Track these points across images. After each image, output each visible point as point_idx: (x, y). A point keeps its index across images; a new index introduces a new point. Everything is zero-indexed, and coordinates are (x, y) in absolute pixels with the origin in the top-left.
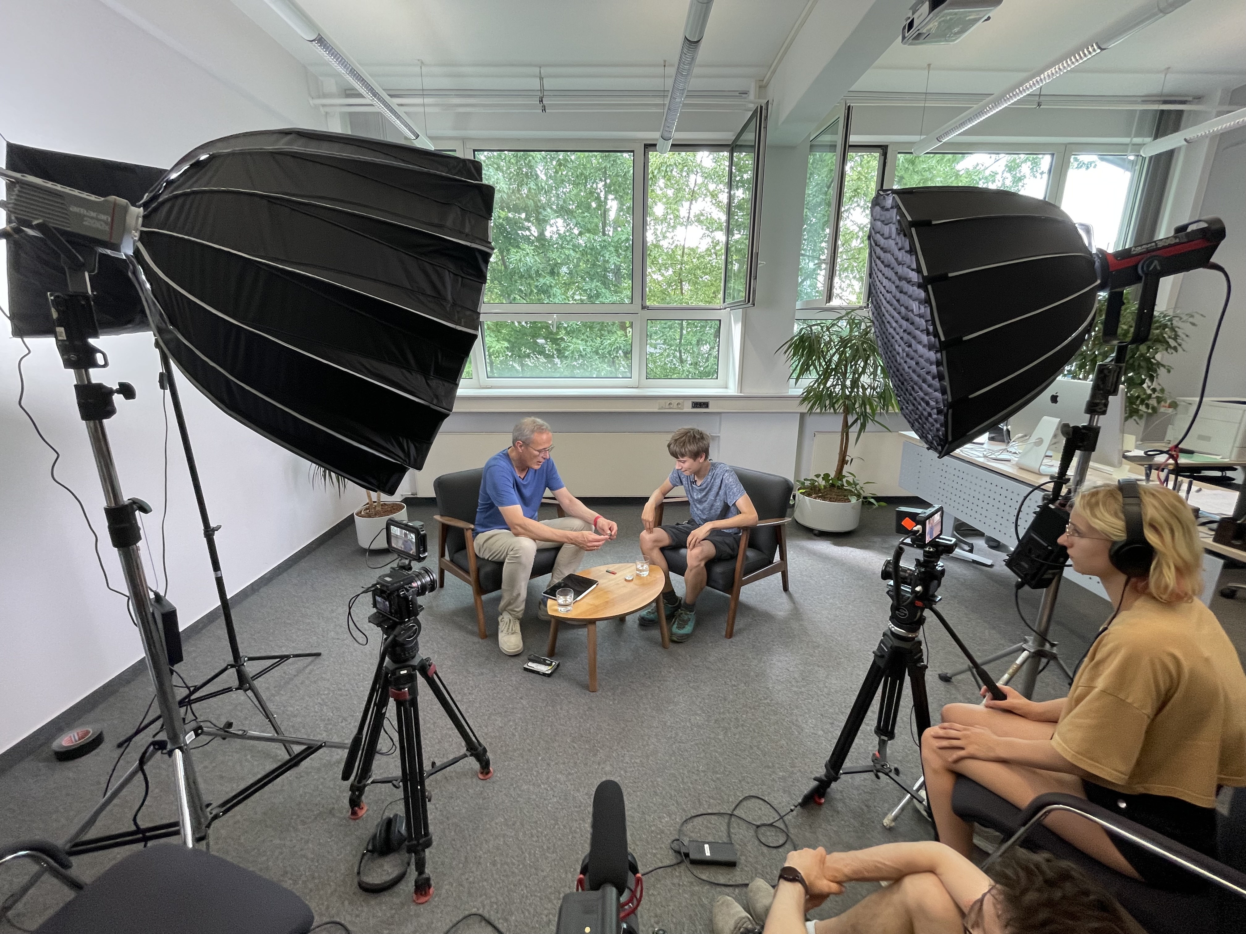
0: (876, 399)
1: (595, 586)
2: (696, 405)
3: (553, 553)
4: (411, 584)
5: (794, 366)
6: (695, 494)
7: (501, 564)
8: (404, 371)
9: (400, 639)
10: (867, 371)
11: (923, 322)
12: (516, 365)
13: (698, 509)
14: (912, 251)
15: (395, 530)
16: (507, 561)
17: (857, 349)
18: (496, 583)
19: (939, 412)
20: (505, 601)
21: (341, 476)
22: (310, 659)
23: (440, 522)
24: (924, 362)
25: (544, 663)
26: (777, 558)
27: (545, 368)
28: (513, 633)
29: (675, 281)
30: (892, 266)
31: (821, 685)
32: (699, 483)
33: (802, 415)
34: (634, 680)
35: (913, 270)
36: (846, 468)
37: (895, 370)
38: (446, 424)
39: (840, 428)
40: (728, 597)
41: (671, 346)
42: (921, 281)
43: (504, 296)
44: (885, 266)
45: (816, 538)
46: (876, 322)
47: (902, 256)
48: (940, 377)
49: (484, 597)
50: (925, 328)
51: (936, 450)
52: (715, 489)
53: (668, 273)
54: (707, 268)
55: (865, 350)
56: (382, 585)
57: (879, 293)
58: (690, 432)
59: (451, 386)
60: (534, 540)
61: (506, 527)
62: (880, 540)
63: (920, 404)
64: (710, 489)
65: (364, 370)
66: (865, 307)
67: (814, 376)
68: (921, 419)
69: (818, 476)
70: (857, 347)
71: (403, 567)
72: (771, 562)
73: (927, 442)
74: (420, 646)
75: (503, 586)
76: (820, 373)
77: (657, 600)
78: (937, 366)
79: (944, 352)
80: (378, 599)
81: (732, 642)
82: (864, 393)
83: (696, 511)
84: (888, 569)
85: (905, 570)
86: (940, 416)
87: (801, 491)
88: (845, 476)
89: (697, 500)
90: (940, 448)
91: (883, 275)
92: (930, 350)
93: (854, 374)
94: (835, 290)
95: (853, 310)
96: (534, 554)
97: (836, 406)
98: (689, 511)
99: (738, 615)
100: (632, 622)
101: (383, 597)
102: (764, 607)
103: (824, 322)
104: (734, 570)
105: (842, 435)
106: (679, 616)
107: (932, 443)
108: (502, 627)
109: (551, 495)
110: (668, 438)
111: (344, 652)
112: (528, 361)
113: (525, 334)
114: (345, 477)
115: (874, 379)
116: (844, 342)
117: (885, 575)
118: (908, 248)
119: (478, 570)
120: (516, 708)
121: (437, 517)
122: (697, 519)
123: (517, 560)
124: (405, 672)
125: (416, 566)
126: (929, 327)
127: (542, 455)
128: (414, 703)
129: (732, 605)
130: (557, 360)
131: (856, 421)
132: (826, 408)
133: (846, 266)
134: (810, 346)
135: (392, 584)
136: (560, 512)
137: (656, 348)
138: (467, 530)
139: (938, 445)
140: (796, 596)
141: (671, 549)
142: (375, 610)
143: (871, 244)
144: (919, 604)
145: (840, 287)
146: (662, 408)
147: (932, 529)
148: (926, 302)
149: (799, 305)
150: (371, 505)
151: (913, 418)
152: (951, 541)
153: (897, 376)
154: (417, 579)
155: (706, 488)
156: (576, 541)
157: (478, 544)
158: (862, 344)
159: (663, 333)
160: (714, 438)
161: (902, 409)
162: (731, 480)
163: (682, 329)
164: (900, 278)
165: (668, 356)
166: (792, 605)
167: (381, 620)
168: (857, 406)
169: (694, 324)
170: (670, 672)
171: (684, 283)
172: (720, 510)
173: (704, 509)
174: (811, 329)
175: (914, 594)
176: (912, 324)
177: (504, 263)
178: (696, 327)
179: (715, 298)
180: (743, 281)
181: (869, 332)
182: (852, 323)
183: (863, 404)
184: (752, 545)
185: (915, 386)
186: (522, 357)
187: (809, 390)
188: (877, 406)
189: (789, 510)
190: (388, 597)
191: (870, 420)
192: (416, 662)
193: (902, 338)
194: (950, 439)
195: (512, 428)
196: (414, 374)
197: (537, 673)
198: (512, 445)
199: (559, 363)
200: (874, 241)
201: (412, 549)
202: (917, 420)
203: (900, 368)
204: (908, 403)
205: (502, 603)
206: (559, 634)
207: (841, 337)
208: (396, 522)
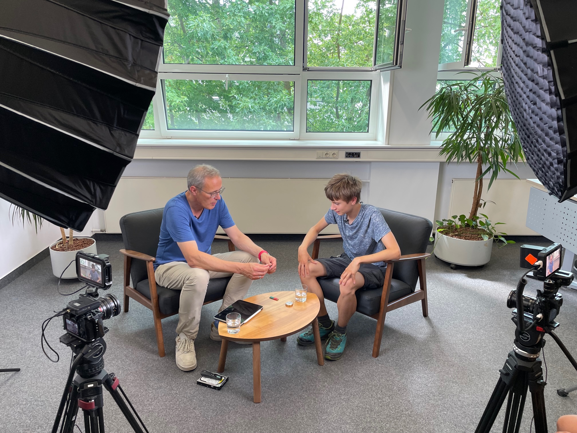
0: (507, 150)
1: (260, 310)
2: (350, 155)
3: (224, 281)
4: (97, 308)
5: (436, 120)
6: (347, 231)
7: (178, 291)
8: (91, 122)
9: (87, 357)
10: (500, 125)
11: (546, 82)
12: (194, 119)
13: (349, 245)
14: (537, 20)
15: (84, 262)
16: (183, 289)
17: (491, 106)
18: (175, 309)
19: (560, 162)
20: (182, 324)
21: (38, 215)
22: (10, 374)
23: (125, 255)
24: (547, 118)
25: (214, 377)
26: (418, 288)
27: (219, 121)
28: (188, 352)
29: (333, 46)
30: (520, 33)
31: (455, 399)
32: (351, 222)
33: (442, 164)
34: (293, 393)
35: (538, 37)
36: (480, 211)
37: (523, 125)
38: (128, 170)
39: (474, 175)
40: (375, 321)
41: (328, 103)
42: (545, 46)
43: (183, 58)
44: (515, 33)
45: (452, 271)
46: (506, 82)
47: (530, 24)
48: (561, 131)
49: (163, 320)
50: (548, 88)
51: (557, 195)
52: (364, 228)
53: (326, 39)
54: (361, 34)
55: (497, 107)
56: (72, 310)
57: (509, 56)
58: (345, 178)
59: (133, 136)
60: (207, 270)
61: (184, 260)
62: (509, 273)
63: (543, 155)
64: (360, 227)
65: (55, 122)
66: (499, 69)
67: (453, 129)
68: (544, 167)
69: (455, 217)
70: (491, 105)
71: (90, 294)
72: (412, 291)
73: (549, 188)
74: (105, 363)
75: (181, 311)
76: (458, 127)
77: (313, 323)
78: (558, 121)
79: (564, 110)
80: (69, 322)
81: (378, 360)
82: (496, 144)
83: (349, 246)
84: (513, 298)
85: (528, 300)
86: (559, 165)
87: (440, 230)
88: (478, 218)
89: (348, 237)
90: (560, 193)
91: (513, 41)
92: (552, 107)
93: (488, 128)
94: (473, 54)
95: (488, 72)
96: (208, 283)
97: (472, 156)
98: (342, 247)
99: (384, 337)
100: (292, 342)
101: (73, 321)
102: (406, 330)
103: (463, 82)
104: (380, 297)
105: (477, 182)
106: (333, 337)
107: (553, 189)
108: (178, 346)
109: (223, 232)
110: (325, 183)
111: (39, 368)
112: (204, 116)
113: (202, 91)
114: (41, 217)
115: (506, 133)
116: (479, 100)
117: (511, 304)
118: (533, 17)
119: (158, 297)
120: (190, 417)
121: (123, 251)
122: (348, 253)
123: (193, 288)
124: (92, 385)
125: (102, 293)
126: (551, 87)
127: (214, 196)
128: (99, 412)
129: (379, 328)
130: (230, 115)
131: (489, 169)
132: (462, 157)
133: (483, 32)
134: (449, 103)
135: (80, 309)
136: (231, 246)
137: (315, 105)
138: (149, 262)
139: (558, 191)
140: (434, 321)
141: (324, 279)
142: (65, 332)
143: (503, 13)
144: (539, 329)
145: (478, 51)
146: (320, 158)
147: (551, 264)
148: (549, 65)
149: (440, 67)
150: (65, 240)
151: (538, 167)
152: (568, 274)
153: (524, 130)
154: (102, 304)
155: (356, 226)
156: (244, 271)
157: (159, 274)
158: (496, 102)
159: (322, 91)
160: (365, 183)
161: (528, 159)
162: (377, 220)
163: (338, 88)
164: (527, 44)
165: (326, 112)
166: (431, 329)
167: (71, 340)
168: (490, 156)
169: (349, 84)
170: (324, 386)
171: (341, 48)
172: (368, 246)
173: (355, 244)
174: (451, 89)
175: (535, 321)
176: (537, 84)
177: (183, 28)
178: (351, 86)
179: (368, 60)
180: (392, 45)
181: (502, 91)
182: (487, 84)
183: (496, 155)
184: (396, 276)
185: (539, 139)
186: (199, 112)
187: (448, 142)
188: (507, 157)
189: (428, 247)
190: (77, 320)
191: (501, 169)
192: (101, 377)
193: (528, 97)
194: (569, 185)
195: (187, 174)
196: (99, 125)
197: (209, 386)
198: (188, 189)
199: (232, 117)
200: (505, 11)
201: (98, 279)
202: (540, 169)
203: (526, 123)
204: (533, 154)
205: (179, 326)
206: (228, 352)
207: (477, 96)
208: (85, 255)
